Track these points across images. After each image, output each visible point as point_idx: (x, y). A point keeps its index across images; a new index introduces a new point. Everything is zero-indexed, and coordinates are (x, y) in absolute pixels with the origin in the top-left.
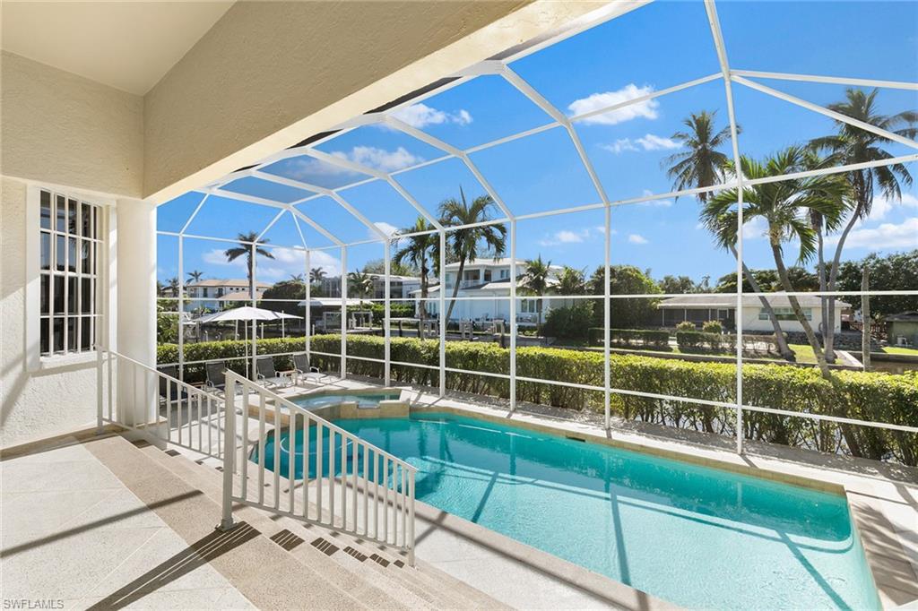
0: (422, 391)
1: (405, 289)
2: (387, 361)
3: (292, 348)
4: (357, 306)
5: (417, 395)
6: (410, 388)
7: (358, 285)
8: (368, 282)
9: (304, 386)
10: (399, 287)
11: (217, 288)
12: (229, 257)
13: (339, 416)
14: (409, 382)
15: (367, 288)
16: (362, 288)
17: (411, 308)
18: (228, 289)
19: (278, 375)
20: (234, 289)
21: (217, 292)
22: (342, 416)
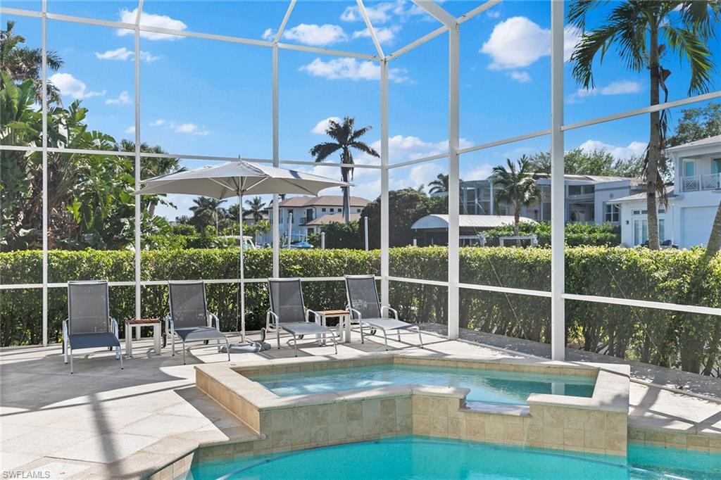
0: (660, 381)
1: (600, 200)
2: (557, 295)
3: (354, 267)
4: (510, 228)
5: (644, 390)
6: (625, 368)
7: (512, 189)
8: (529, 183)
9: (361, 345)
10: (588, 196)
11: (305, 210)
12: (316, 157)
13: (409, 428)
14: (618, 354)
15: (527, 195)
16: (516, 192)
17: (612, 232)
18: (319, 210)
19: (312, 319)
20: (328, 209)
21: (305, 216)
22: (418, 428)
